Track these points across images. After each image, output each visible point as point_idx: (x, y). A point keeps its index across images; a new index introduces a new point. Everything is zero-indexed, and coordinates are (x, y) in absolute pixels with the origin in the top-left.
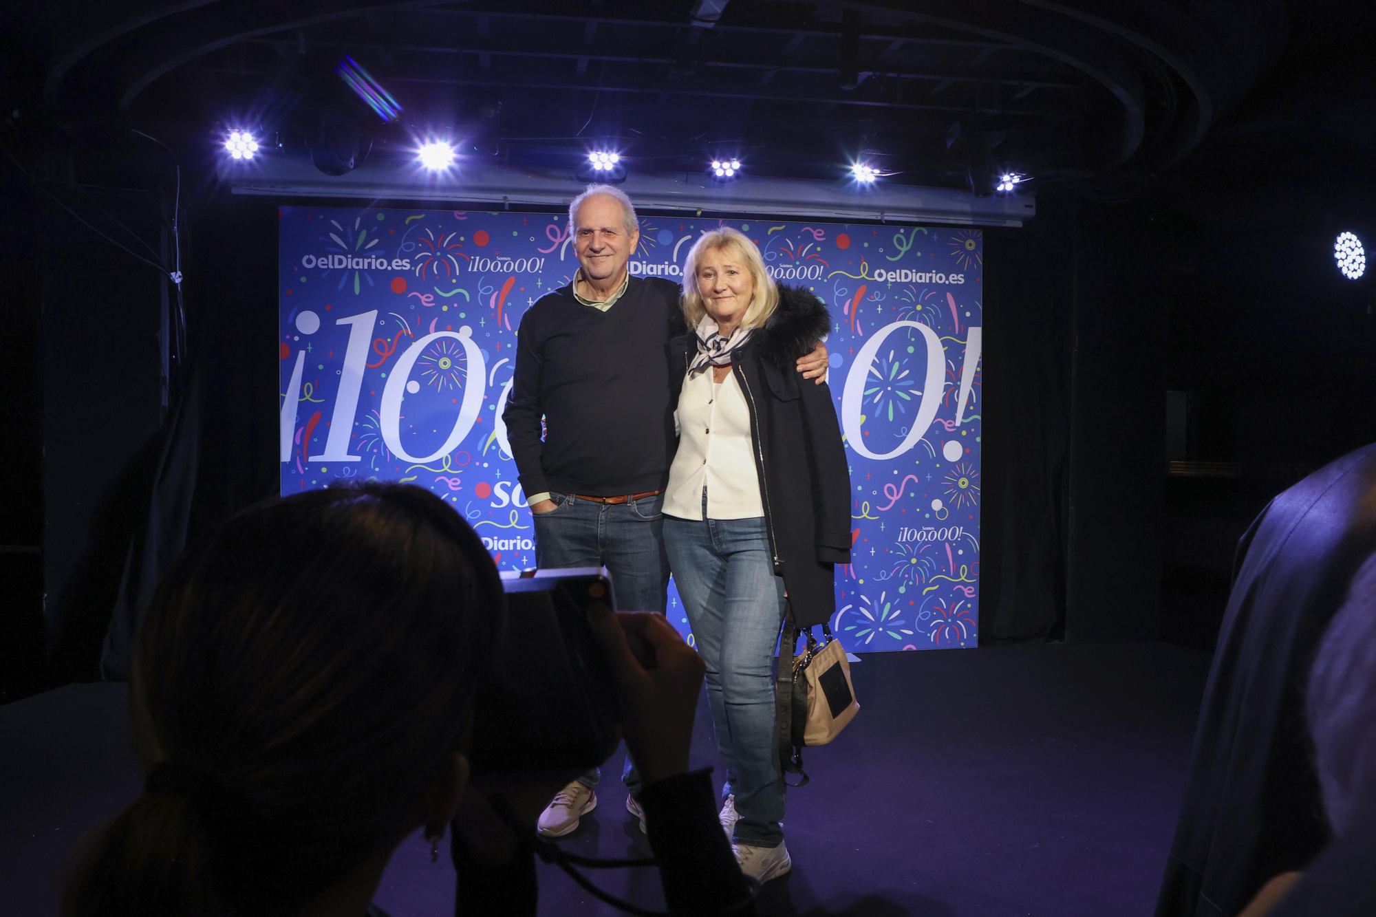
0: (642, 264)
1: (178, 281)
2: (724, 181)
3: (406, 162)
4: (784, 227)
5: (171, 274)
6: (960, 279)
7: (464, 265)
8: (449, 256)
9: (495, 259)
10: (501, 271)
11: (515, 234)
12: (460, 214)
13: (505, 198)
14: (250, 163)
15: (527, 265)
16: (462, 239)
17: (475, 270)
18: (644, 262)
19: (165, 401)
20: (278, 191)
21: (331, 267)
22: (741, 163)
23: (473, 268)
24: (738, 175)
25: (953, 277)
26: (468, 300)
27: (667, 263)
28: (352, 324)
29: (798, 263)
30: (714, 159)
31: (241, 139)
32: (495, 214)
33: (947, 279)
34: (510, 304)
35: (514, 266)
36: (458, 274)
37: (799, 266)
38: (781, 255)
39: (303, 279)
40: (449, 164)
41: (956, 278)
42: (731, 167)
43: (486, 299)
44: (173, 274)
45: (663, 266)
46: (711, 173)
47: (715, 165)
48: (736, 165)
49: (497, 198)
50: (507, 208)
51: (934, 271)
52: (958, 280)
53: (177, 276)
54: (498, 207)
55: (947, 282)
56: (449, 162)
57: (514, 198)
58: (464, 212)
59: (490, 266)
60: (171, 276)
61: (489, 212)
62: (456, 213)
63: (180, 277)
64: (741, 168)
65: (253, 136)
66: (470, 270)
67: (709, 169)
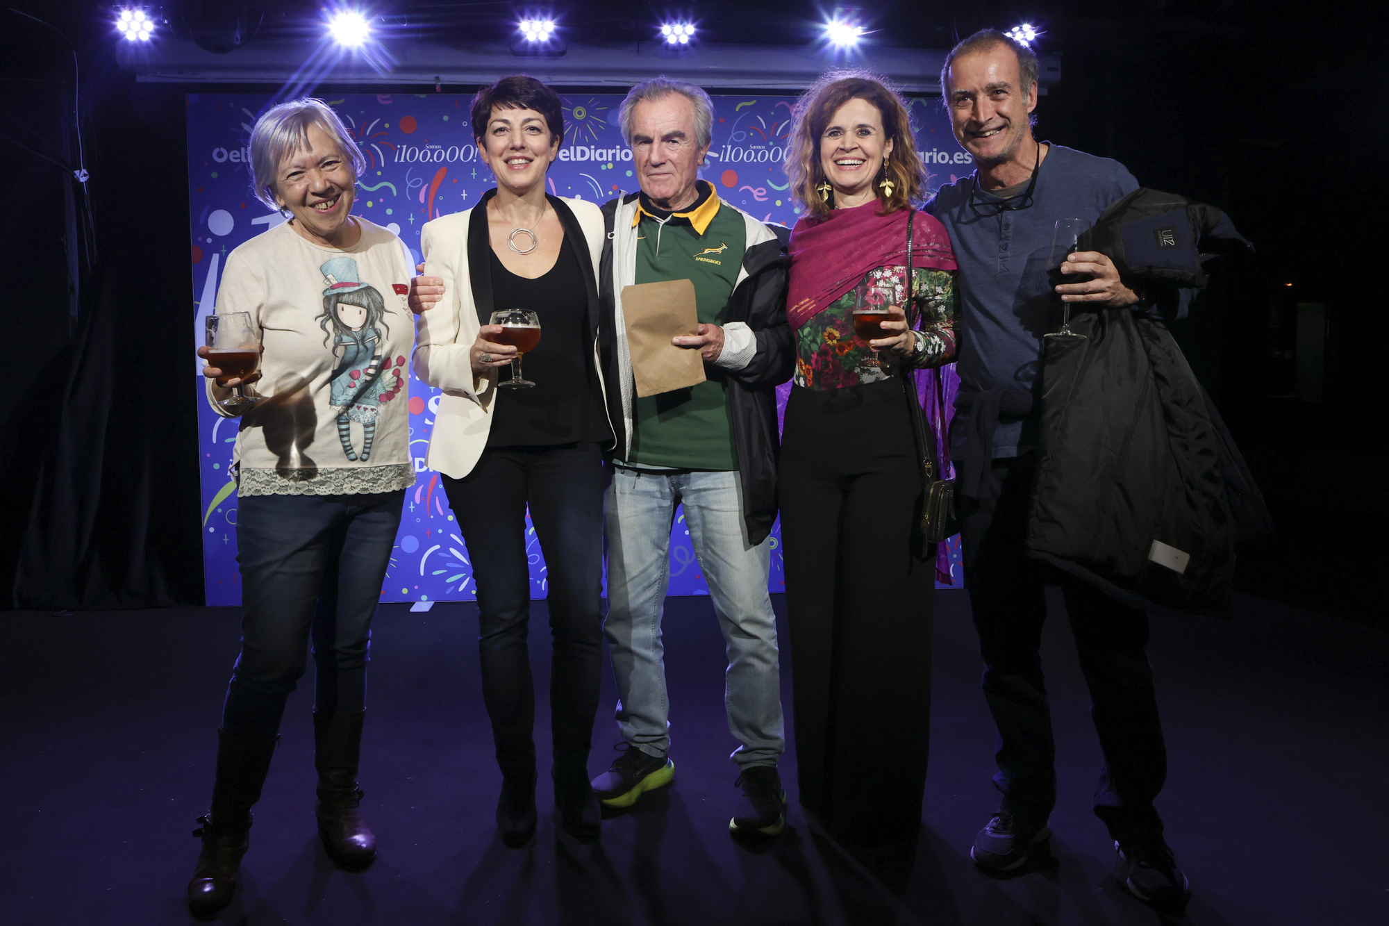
0: (590, 149)
1: (83, 180)
2: (678, 49)
4: (755, 101)
5: (75, 172)
6: (966, 158)
7: (389, 156)
8: (372, 145)
9: (424, 148)
10: (431, 160)
11: (446, 118)
12: (384, 97)
13: (437, 78)
14: (147, 46)
15: (459, 154)
16: (387, 126)
17: (402, 160)
18: (593, 147)
19: (74, 311)
20: (188, 77)
21: (244, 160)
22: (696, 27)
23: (399, 159)
24: (695, 42)
25: (959, 156)
26: (395, 194)
27: (618, 147)
28: (268, 224)
29: (771, 144)
30: (665, 22)
31: (133, 18)
32: (423, 96)
33: (951, 158)
34: (441, 198)
35: (445, 155)
36: (383, 166)
37: (772, 147)
38: (752, 134)
39: (215, 175)
40: (364, 40)
41: (962, 157)
42: (684, 32)
43: (416, 193)
44: (77, 172)
45: (614, 151)
46: (661, 40)
47: (666, 30)
48: (691, 29)
49: (426, 79)
50: (438, 89)
51: (935, 150)
52: (964, 159)
53: (81, 175)
54: (428, 89)
55: (951, 162)
56: (365, 37)
57: (448, 79)
58: (388, 96)
59: (419, 155)
60: (75, 174)
61: (416, 95)
62: (379, 97)
63: (85, 175)
64: (697, 34)
65: (146, 14)
66: (396, 160)
67: (659, 35)
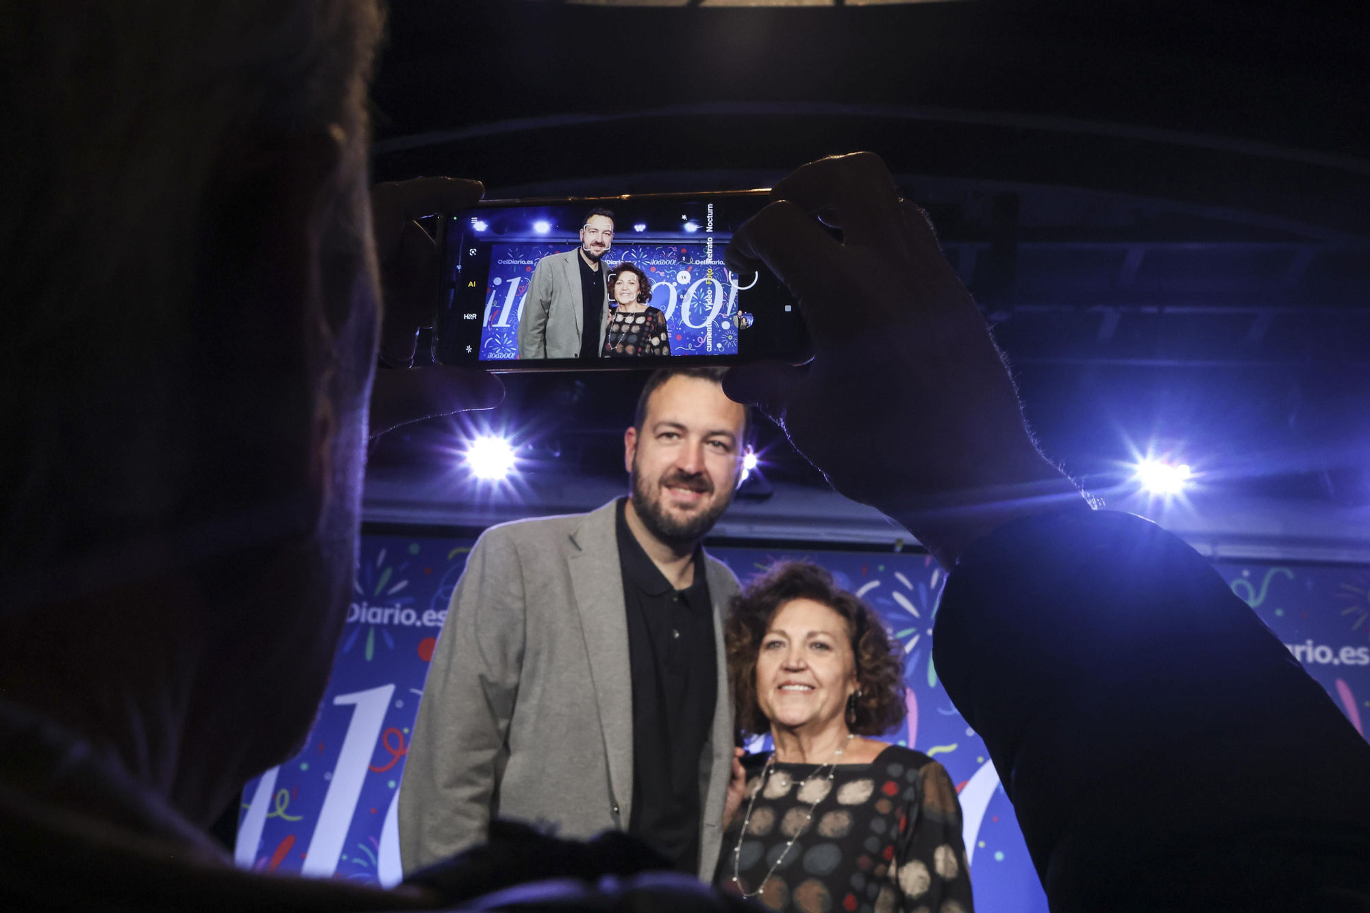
3: (449, 468)
6: (1360, 655)
25: (1348, 652)
52: (1357, 658)
